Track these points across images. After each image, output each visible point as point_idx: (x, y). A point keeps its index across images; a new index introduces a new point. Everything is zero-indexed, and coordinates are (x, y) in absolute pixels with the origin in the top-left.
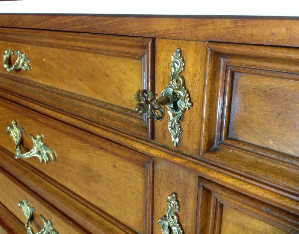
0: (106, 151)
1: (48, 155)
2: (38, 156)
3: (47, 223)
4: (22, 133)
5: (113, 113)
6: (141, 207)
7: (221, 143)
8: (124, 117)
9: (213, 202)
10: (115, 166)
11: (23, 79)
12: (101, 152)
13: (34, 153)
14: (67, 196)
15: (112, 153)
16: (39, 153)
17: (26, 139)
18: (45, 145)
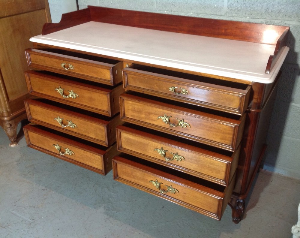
0: (97, 92)
1: (76, 96)
2: (72, 97)
3: (70, 122)
4: (63, 90)
5: (103, 81)
6: (107, 104)
7: (127, 86)
8: (106, 82)
9: (122, 100)
10: (99, 96)
11: (71, 72)
12: (95, 93)
13: (70, 96)
14: (84, 107)
15: (99, 93)
16: (72, 96)
17: (65, 92)
18: (74, 93)
